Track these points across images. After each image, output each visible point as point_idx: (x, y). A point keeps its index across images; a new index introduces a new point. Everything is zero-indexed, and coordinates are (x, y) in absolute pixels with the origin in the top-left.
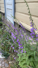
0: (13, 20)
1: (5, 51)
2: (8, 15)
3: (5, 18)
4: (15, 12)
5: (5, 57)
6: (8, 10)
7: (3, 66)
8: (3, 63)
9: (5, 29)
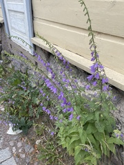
0: (30, 40)
1: (20, 116)
2: (13, 28)
3: (5, 36)
4: (33, 19)
5: (21, 131)
6: (13, 13)
7: (20, 151)
8: (19, 144)
9: (9, 63)
